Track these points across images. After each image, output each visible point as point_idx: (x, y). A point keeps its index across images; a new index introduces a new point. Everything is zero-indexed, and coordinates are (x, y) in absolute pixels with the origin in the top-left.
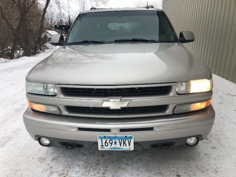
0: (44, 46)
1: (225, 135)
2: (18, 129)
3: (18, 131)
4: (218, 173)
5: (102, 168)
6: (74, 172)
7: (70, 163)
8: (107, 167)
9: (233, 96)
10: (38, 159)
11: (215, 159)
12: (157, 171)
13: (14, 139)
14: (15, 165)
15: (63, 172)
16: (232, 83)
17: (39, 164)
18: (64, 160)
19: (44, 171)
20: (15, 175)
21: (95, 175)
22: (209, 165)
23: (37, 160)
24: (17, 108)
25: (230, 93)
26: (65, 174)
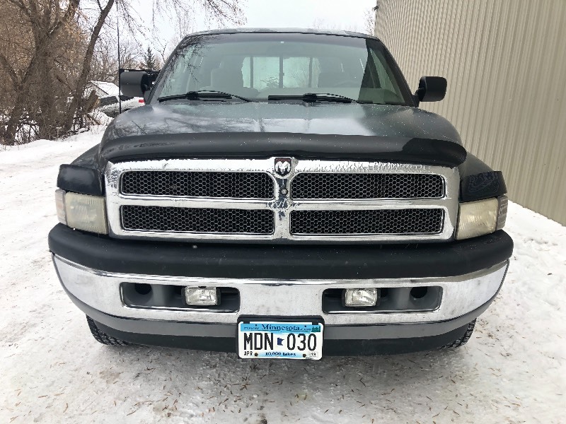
0: (89, 116)
1: (529, 328)
2: (44, 306)
3: (46, 310)
4: (520, 409)
5: (255, 396)
6: (191, 404)
7: (179, 384)
8: (267, 394)
9: (540, 243)
10: (101, 373)
11: (511, 380)
12: (384, 403)
13: (37, 329)
14: (47, 386)
15: (164, 404)
16: (538, 215)
17: (104, 385)
18: (164, 378)
19: (119, 402)
20: (48, 409)
21: (240, 411)
22: (500, 392)
23: (99, 376)
24: (37, 257)
25: (533, 237)
26: (170, 407)
